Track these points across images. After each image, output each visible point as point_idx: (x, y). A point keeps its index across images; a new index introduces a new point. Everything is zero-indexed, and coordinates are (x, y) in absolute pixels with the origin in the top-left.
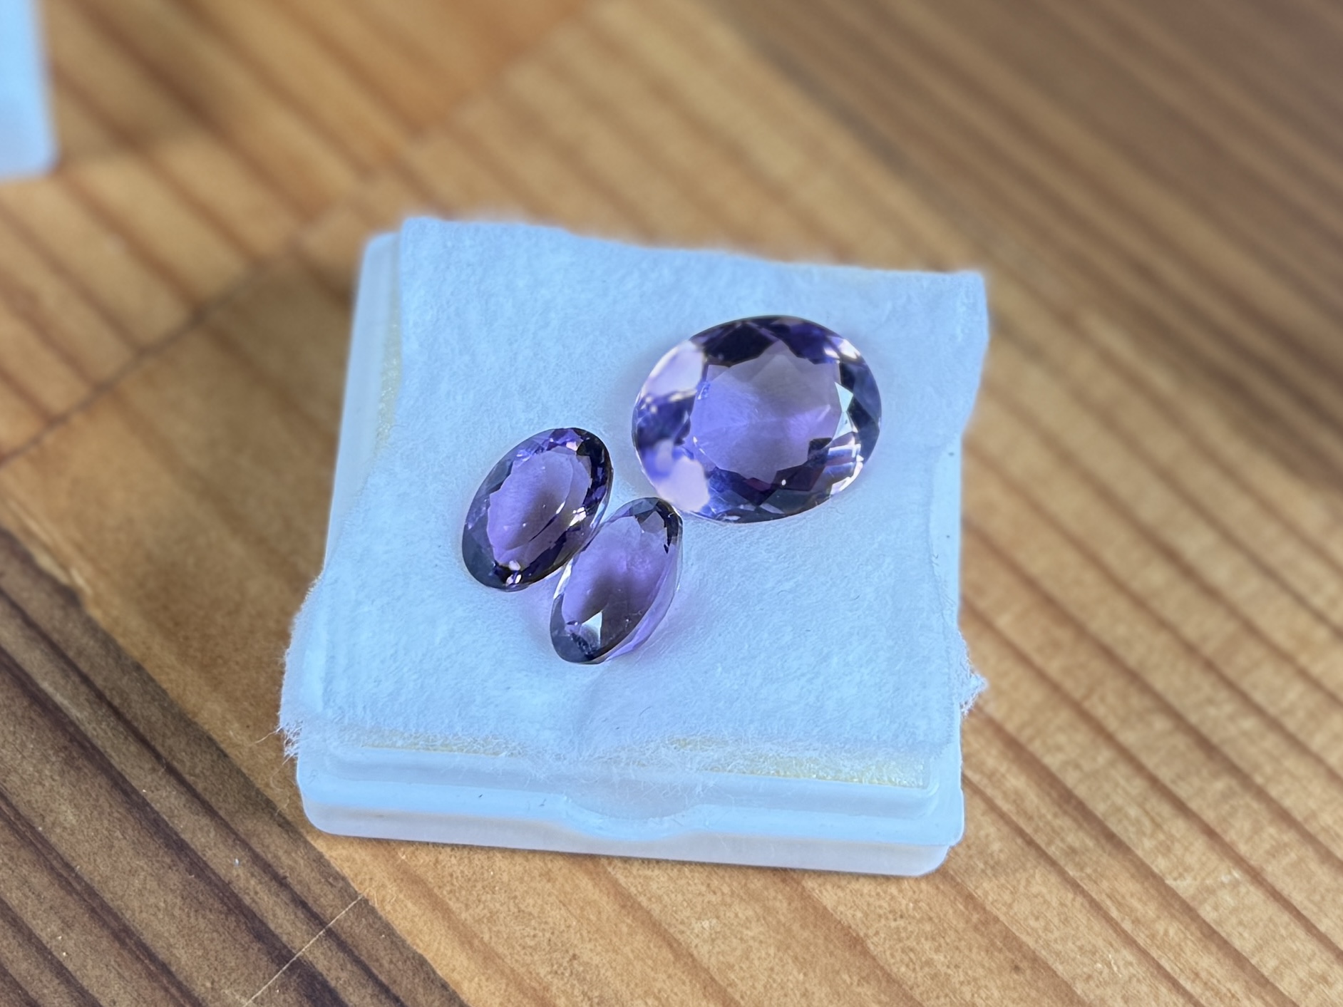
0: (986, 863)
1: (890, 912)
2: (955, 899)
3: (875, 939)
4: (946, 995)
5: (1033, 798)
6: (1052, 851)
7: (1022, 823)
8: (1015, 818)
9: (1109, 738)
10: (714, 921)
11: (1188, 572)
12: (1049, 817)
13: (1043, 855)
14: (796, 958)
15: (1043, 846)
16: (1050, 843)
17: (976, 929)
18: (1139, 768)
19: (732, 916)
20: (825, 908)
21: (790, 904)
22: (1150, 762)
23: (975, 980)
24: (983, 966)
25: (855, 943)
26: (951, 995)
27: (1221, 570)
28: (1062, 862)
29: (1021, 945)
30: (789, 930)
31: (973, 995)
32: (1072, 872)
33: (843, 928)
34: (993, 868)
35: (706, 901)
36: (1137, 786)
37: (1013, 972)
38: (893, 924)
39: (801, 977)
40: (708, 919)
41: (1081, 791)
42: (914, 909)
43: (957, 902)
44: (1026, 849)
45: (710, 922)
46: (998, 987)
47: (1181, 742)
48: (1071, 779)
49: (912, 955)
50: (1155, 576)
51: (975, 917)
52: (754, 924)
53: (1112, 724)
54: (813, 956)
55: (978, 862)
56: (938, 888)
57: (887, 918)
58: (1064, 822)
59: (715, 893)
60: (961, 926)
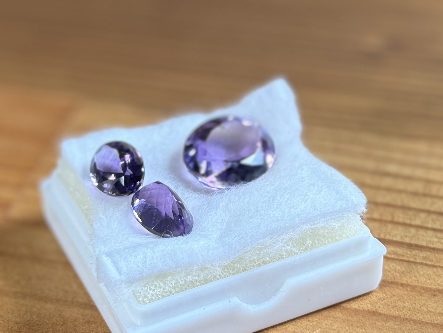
0: (399, 273)
1: (379, 299)
2: (397, 286)
3: (380, 309)
4: (418, 313)
5: (399, 250)
6: (418, 261)
7: (401, 258)
8: (398, 258)
9: (410, 225)
10: (320, 329)
11: (396, 176)
12: (409, 252)
13: (415, 263)
14: (357, 327)
15: (414, 260)
16: (415, 259)
17: (412, 291)
18: (427, 229)
19: (325, 325)
20: (355, 309)
21: (342, 313)
22: (430, 225)
23: (424, 304)
24: (423, 300)
25: (374, 313)
26: (419, 312)
27: (406, 171)
28: (424, 262)
29: (431, 289)
30: (348, 320)
31: (427, 309)
32: (429, 263)
33: (366, 311)
34: (403, 273)
35: (312, 325)
36: (430, 233)
37: (435, 297)
38: (383, 302)
39: (364, 330)
40: (317, 330)
41: (413, 242)
42: (386, 295)
43: (399, 287)
44: (409, 264)
45: (319, 331)
46: (433, 303)
47: (434, 217)
48: (407, 240)
49: (397, 307)
50: (387, 182)
51: (409, 289)
52: (334, 324)
53: (408, 222)
54: (363, 323)
55: (396, 274)
56: (389, 287)
57: (379, 302)
58: (415, 252)
59: (313, 322)
60: (406, 292)
